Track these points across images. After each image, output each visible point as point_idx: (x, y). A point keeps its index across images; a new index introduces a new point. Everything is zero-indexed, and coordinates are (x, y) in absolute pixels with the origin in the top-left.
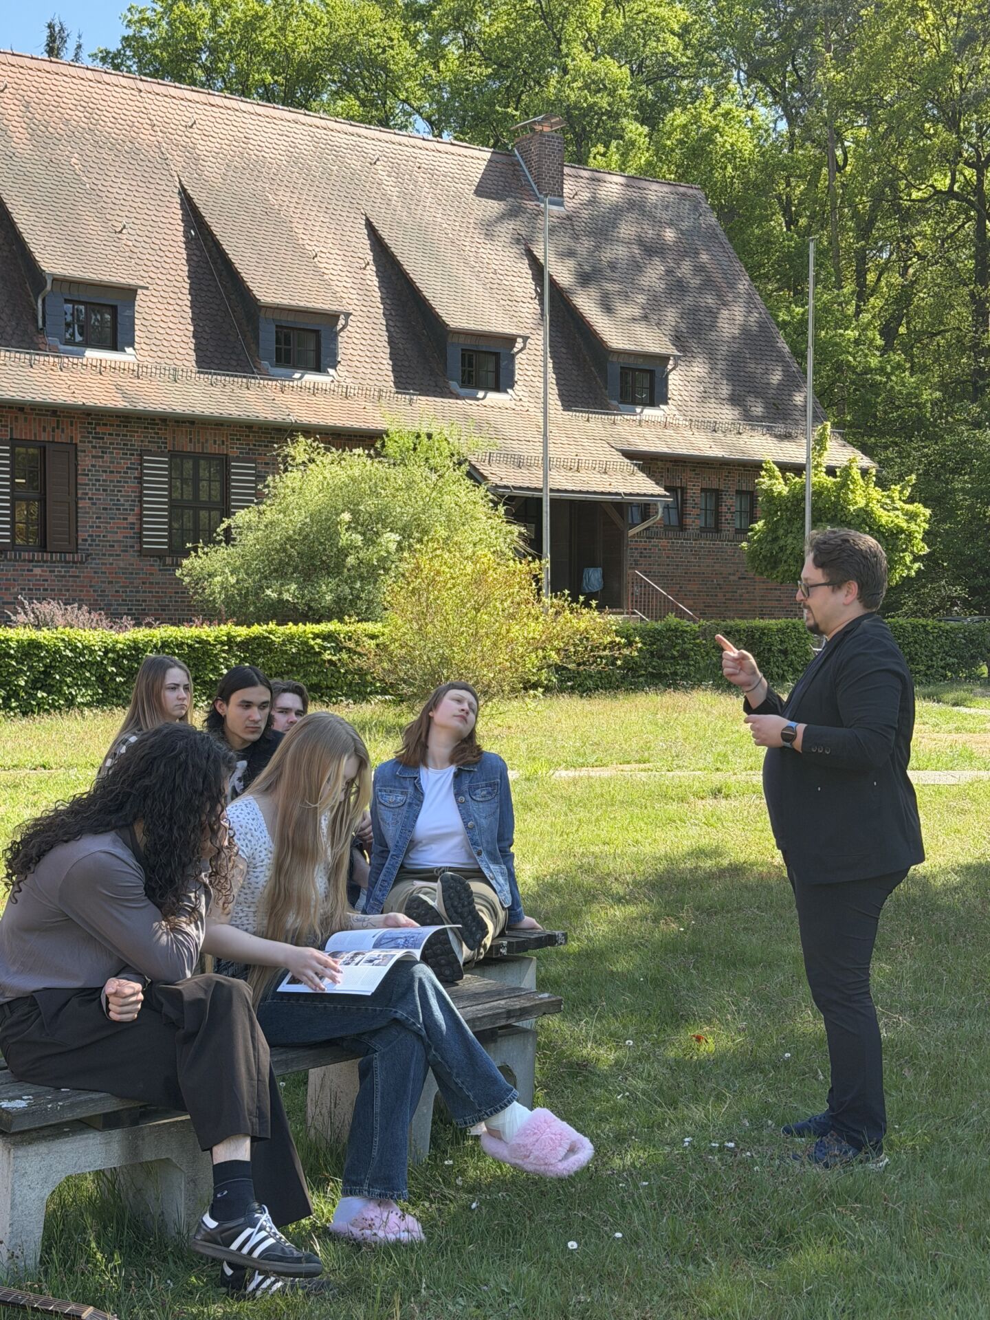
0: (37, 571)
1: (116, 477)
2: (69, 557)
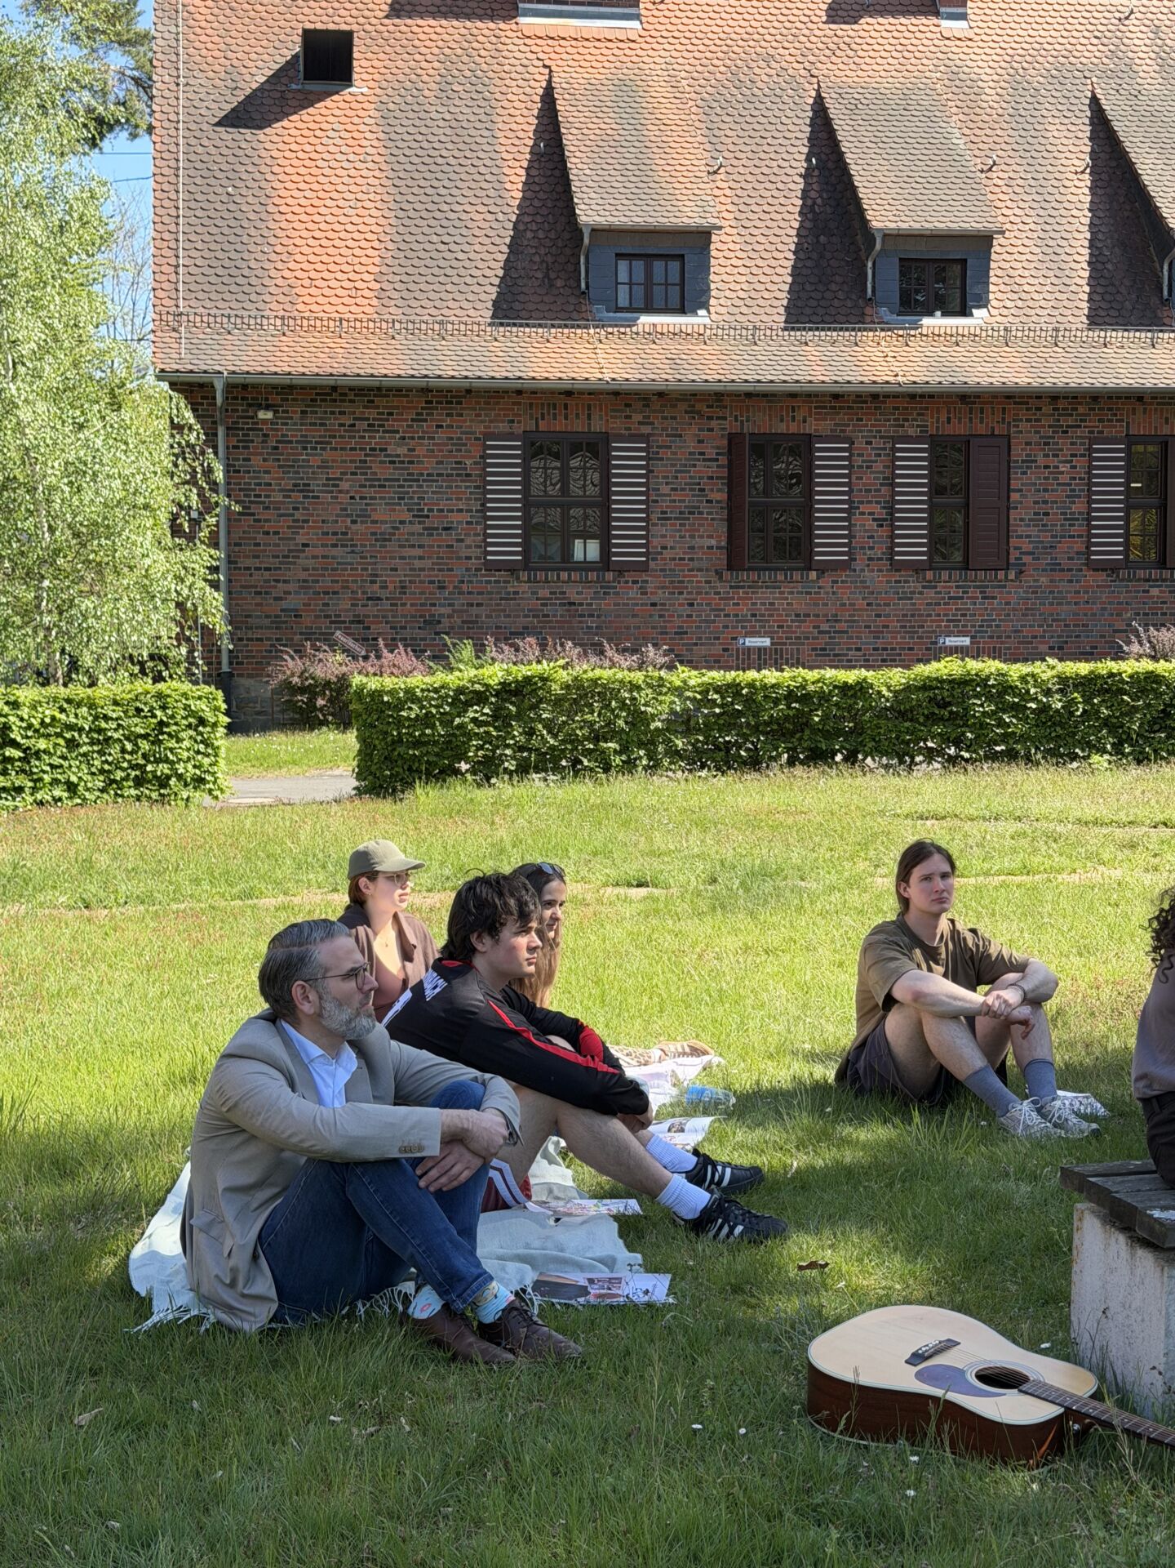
0: (1155, 592)
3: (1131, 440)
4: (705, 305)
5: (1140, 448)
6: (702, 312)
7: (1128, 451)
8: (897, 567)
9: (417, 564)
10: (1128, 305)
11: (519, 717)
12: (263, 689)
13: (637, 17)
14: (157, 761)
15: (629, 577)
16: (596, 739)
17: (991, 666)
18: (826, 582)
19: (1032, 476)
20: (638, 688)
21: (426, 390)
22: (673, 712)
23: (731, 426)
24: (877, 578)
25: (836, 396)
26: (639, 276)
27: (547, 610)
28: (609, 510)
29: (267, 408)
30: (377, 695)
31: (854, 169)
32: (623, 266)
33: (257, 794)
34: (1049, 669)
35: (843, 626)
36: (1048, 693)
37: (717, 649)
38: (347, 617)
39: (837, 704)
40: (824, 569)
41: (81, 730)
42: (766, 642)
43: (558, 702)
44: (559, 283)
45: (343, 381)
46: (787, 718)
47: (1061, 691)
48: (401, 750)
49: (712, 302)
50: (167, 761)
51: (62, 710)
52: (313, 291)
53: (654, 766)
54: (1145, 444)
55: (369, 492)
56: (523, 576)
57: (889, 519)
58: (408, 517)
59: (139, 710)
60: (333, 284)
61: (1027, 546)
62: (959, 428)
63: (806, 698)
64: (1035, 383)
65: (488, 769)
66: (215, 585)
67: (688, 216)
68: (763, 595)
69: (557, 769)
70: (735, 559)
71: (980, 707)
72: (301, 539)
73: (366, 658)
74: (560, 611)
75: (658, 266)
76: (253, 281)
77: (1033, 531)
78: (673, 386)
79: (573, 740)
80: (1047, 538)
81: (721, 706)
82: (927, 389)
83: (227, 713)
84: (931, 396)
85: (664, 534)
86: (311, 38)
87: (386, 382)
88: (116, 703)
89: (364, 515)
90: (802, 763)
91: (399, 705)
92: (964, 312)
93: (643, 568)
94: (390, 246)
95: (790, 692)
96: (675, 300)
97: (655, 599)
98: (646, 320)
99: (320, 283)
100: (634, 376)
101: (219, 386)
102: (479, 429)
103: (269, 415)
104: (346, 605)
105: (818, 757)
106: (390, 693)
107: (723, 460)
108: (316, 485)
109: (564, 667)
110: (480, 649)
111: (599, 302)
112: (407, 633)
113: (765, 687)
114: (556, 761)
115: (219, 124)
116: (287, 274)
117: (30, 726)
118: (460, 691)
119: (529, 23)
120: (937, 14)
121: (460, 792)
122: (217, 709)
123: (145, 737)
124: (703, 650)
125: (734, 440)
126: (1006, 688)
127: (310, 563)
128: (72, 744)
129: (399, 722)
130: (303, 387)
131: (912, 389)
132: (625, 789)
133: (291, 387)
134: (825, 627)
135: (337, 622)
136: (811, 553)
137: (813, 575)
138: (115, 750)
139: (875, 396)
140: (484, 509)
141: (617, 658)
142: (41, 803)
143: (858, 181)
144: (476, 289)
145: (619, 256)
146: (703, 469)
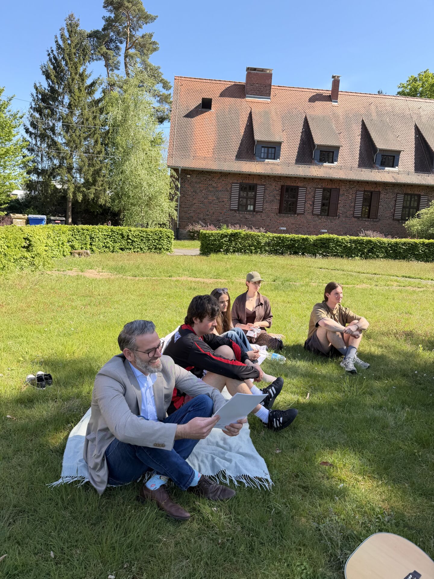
0: (366, 223)
1: (389, 200)
2: (375, 220)
3: (365, 191)
4: (279, 158)
5: (367, 193)
6: (278, 159)
7: (364, 193)
8: (313, 215)
9: (217, 208)
10: (367, 163)
11: (234, 241)
12: (185, 231)
13: (270, 99)
14: (159, 245)
15: (259, 214)
16: (250, 247)
17: (335, 236)
18: (299, 217)
19: (343, 197)
20: (259, 236)
21: (221, 173)
22: (266, 242)
23: (282, 183)
24: (309, 217)
25: (305, 178)
26: (266, 151)
27: (241, 219)
28: (255, 200)
29: (189, 175)
30: (205, 234)
31: (312, 131)
32: (263, 149)
33: (181, 253)
34: (347, 238)
35: (301, 226)
36: (347, 243)
37: (275, 229)
38: (202, 218)
39: (301, 242)
40: (298, 214)
41: (144, 237)
42: (285, 229)
43: (242, 238)
44: (250, 152)
45: (204, 170)
46: (290, 245)
47: (350, 242)
48: (209, 246)
49: (281, 157)
50: (161, 245)
51: (140, 233)
52: (200, 151)
53: (261, 253)
54: (368, 192)
55: (208, 193)
56: (237, 212)
57: (313, 204)
58: (215, 199)
59: (156, 234)
60: (204, 150)
61: (341, 212)
62: (329, 187)
63: (294, 241)
64: (346, 178)
65: (227, 251)
66: (176, 210)
67: (277, 139)
68: (286, 219)
69: (241, 252)
70: (280, 211)
71: (331, 245)
72: (194, 202)
73: (205, 227)
74: (244, 220)
75: (270, 149)
76: (188, 149)
77: (343, 209)
78: (271, 174)
79: (244, 246)
80: (345, 210)
81: (276, 241)
82: (324, 178)
83: (174, 236)
84: (324, 179)
85: (266, 205)
86: (204, 100)
87: (213, 171)
88: (151, 232)
89: (207, 198)
90: (293, 254)
91: (210, 237)
92: (332, 162)
93: (262, 212)
94: (216, 143)
95: (291, 239)
96: (273, 157)
97: (263, 218)
98: (267, 160)
99: (201, 150)
100: (263, 172)
101: (180, 169)
102: (231, 181)
103: (189, 176)
104: (202, 216)
105: (296, 253)
106: (208, 234)
107: (280, 191)
108: (198, 191)
109: (244, 231)
110: (228, 226)
111: (257, 156)
112: (214, 222)
113: (286, 238)
114: (241, 250)
115: (184, 117)
116: (195, 147)
117: (133, 236)
118: (222, 234)
119: (248, 99)
120: (331, 101)
121: (220, 256)
122: (172, 235)
123: (157, 239)
124: (272, 229)
125: (282, 186)
126: (338, 241)
127: (196, 207)
128: (142, 240)
129: (209, 240)
130: (197, 171)
131: (320, 178)
132: (255, 257)
133: (194, 171)
134: (297, 226)
135: (200, 219)
136: (296, 211)
137: (296, 215)
138: (151, 242)
139: (313, 179)
140: (231, 198)
141: (255, 230)
142: (135, 252)
143: (313, 134)
144: (233, 152)
145: (262, 147)
146: (276, 192)
